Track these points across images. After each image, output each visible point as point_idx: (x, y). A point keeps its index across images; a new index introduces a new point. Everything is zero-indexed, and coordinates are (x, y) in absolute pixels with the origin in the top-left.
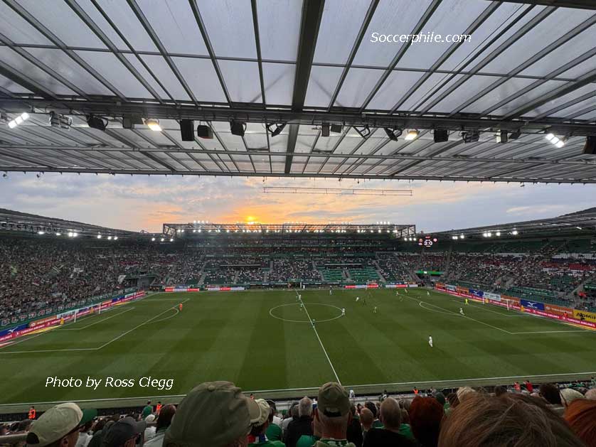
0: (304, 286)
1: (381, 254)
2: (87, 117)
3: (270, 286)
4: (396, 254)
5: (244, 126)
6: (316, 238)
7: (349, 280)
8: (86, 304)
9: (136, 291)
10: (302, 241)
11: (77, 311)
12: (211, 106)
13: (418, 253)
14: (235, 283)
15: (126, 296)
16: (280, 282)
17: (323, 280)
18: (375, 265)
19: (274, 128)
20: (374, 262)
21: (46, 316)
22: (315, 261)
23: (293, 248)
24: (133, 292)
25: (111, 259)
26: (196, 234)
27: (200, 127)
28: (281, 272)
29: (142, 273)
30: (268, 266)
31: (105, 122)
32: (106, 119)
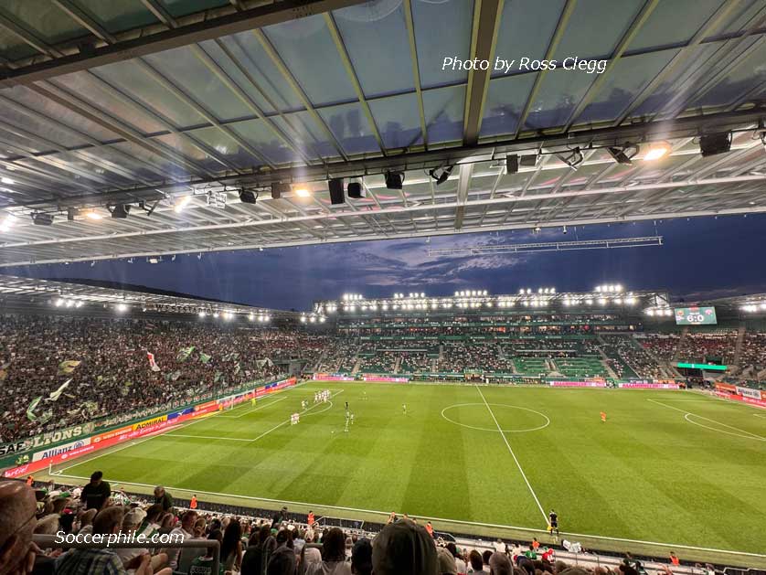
0: (487, 381)
1: (606, 336)
2: (239, 191)
3: (440, 379)
4: (636, 336)
5: (402, 177)
6: (502, 313)
7: (556, 374)
8: (241, 391)
9: (288, 377)
10: (482, 319)
11: (234, 396)
12: (362, 158)
13: (676, 333)
14: (395, 373)
15: (278, 383)
16: (454, 374)
17: (515, 372)
18: (598, 353)
19: (439, 173)
20: (596, 348)
21: (207, 401)
22: (503, 346)
23: (469, 328)
24: (284, 379)
25: (263, 342)
26: (349, 313)
27: (350, 185)
28: (455, 360)
29: (293, 358)
30: (437, 351)
31: (255, 195)
32: (256, 191)
